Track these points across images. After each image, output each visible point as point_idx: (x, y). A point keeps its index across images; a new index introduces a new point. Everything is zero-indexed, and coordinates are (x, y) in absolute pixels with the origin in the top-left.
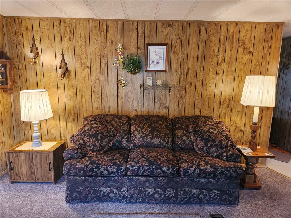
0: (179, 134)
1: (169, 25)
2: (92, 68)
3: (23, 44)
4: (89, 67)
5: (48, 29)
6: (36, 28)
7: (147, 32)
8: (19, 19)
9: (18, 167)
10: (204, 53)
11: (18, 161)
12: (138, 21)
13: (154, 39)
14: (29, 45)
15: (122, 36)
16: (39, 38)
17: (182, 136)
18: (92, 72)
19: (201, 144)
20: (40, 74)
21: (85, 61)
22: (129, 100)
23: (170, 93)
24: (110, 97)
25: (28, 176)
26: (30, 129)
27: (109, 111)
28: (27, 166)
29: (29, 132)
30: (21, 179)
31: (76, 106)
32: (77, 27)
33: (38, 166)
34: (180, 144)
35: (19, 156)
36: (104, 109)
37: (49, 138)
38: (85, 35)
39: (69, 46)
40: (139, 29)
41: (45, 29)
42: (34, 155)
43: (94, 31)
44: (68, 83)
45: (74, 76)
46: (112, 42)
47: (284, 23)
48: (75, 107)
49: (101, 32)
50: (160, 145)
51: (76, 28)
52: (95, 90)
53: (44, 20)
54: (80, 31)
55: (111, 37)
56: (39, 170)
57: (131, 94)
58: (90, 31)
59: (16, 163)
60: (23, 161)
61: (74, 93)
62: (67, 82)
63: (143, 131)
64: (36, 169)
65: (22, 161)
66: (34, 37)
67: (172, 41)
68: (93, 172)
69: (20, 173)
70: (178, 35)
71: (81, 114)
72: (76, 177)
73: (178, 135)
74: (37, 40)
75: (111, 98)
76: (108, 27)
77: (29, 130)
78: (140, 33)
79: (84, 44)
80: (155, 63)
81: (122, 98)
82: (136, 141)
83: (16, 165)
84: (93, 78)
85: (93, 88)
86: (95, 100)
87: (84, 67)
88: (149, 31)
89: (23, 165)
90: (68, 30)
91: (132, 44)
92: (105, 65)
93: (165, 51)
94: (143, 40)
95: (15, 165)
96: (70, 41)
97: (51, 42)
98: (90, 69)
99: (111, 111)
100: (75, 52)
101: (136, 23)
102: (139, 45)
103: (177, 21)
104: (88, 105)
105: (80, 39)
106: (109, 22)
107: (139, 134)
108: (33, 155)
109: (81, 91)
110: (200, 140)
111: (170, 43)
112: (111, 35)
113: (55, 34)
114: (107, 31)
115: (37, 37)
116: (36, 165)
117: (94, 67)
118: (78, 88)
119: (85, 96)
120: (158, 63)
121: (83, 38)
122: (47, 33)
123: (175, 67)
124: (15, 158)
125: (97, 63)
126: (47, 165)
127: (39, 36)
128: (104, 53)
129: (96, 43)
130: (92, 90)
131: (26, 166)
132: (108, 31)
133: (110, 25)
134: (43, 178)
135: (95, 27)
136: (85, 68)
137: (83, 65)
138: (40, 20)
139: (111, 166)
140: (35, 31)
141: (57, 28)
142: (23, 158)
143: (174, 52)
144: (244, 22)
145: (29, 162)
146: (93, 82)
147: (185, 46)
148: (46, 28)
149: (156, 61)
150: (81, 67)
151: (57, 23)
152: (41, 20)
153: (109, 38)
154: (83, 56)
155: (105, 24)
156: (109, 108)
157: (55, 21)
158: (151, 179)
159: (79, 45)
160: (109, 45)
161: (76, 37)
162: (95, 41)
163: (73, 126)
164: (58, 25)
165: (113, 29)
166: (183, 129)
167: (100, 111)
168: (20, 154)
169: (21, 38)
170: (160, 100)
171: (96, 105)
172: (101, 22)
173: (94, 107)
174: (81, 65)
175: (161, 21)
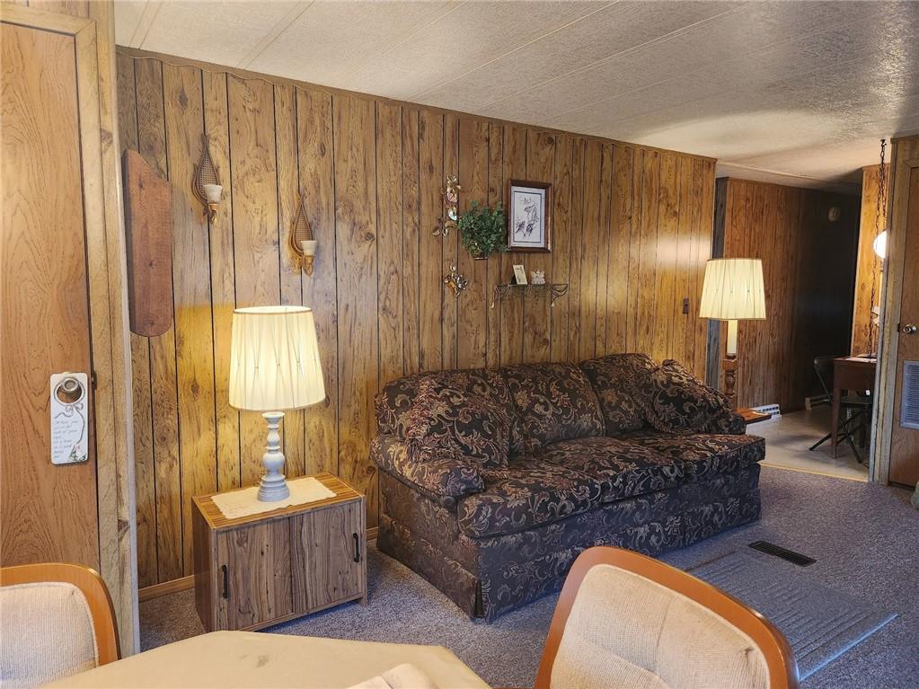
0: (610, 398)
1: (550, 141)
2: (381, 240)
3: (164, 153)
4: (373, 236)
5: (255, 111)
6: (216, 102)
7: (508, 149)
8: (155, 62)
9: (246, 579)
10: (609, 211)
11: (249, 558)
12: (491, 121)
13: (522, 170)
14: (186, 155)
15: (455, 155)
16: (224, 136)
17: (619, 403)
18: (380, 250)
19: (668, 410)
20: (224, 257)
21: (363, 218)
22: (468, 327)
23: (553, 305)
24: (424, 323)
25: (278, 602)
26: (175, 453)
27: (421, 365)
28: (279, 566)
29: (171, 467)
30: (256, 620)
31: (333, 358)
32: (344, 115)
33: (318, 555)
34: (621, 422)
35: (253, 539)
36: (410, 358)
37: (247, 475)
38: (364, 141)
39: (318, 169)
40: (491, 141)
41: (244, 107)
42: (305, 520)
43: (388, 135)
44: (314, 285)
45: (331, 265)
46: (431, 168)
47: (716, 159)
48: (330, 359)
49: (404, 137)
50: (590, 430)
51: (339, 118)
52: (388, 303)
53: (243, 81)
54: (351, 130)
55: (428, 155)
56: (319, 571)
57: (473, 312)
58: (378, 133)
59: (240, 567)
60: (265, 551)
61: (331, 316)
62: (309, 284)
63: (554, 401)
64: (310, 567)
65: (262, 553)
66: (208, 131)
67: (556, 178)
68: (547, 512)
69: (253, 601)
70: (565, 165)
71: (350, 382)
72: (503, 539)
73: (610, 403)
74: (217, 143)
75: (427, 327)
76: (422, 126)
77: (174, 458)
78: (494, 152)
79: (361, 167)
80: (525, 230)
81: (452, 325)
82: (546, 429)
83: (239, 575)
84: (383, 267)
85: (382, 297)
86: (388, 336)
87: (359, 236)
88: (511, 149)
89: (264, 567)
90: (317, 122)
91: (476, 178)
92: (414, 230)
93: (543, 200)
94: (499, 170)
95: (235, 574)
96: (323, 154)
97: (265, 153)
98: (375, 241)
99: (425, 366)
100: (337, 189)
101: (485, 127)
102: (491, 182)
103: (563, 132)
104: (368, 353)
105: (350, 152)
106: (425, 114)
107: (546, 409)
108: (302, 524)
109: (350, 308)
110: (661, 404)
111: (551, 181)
112: (428, 150)
113: (278, 128)
114: (421, 136)
115: (217, 131)
116: (311, 556)
117: (387, 234)
118: (341, 300)
119: (360, 324)
120: (530, 229)
121: (358, 150)
122: (252, 123)
123: (561, 241)
124: (239, 550)
125: (394, 224)
126: (344, 545)
127: (223, 130)
128: (411, 196)
129: (392, 167)
130: (380, 305)
131: (274, 570)
132: (423, 138)
133: (427, 120)
134: (331, 593)
135: (391, 121)
136: (363, 239)
137: (356, 229)
138: (230, 78)
139: (577, 487)
140: (212, 111)
141: (284, 112)
142: (265, 543)
143: (559, 205)
144: (666, 151)
145: (287, 551)
146: (382, 282)
147: (578, 194)
148: (250, 106)
149: (526, 225)
150: (351, 237)
151: (283, 95)
152: (235, 77)
153: (425, 157)
154: (358, 205)
155: (414, 115)
156: (422, 355)
157: (279, 90)
158: (643, 501)
159: (349, 170)
160: (424, 176)
161: (339, 145)
162: (390, 161)
163: (323, 423)
164: (288, 103)
165: (433, 134)
166: (613, 386)
167: (399, 365)
168: (258, 528)
169: (156, 130)
170: (535, 323)
171: (389, 350)
172: (406, 111)
173: (385, 356)
174: (352, 230)
175: (535, 128)
